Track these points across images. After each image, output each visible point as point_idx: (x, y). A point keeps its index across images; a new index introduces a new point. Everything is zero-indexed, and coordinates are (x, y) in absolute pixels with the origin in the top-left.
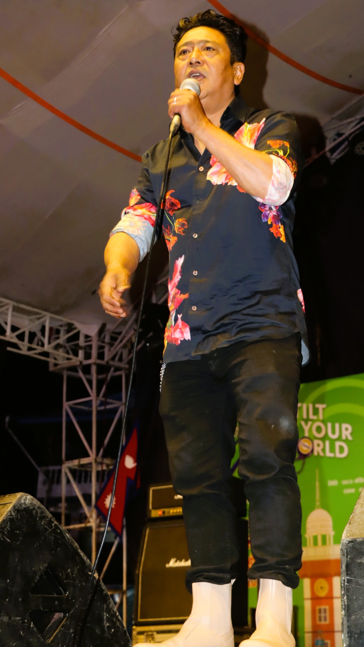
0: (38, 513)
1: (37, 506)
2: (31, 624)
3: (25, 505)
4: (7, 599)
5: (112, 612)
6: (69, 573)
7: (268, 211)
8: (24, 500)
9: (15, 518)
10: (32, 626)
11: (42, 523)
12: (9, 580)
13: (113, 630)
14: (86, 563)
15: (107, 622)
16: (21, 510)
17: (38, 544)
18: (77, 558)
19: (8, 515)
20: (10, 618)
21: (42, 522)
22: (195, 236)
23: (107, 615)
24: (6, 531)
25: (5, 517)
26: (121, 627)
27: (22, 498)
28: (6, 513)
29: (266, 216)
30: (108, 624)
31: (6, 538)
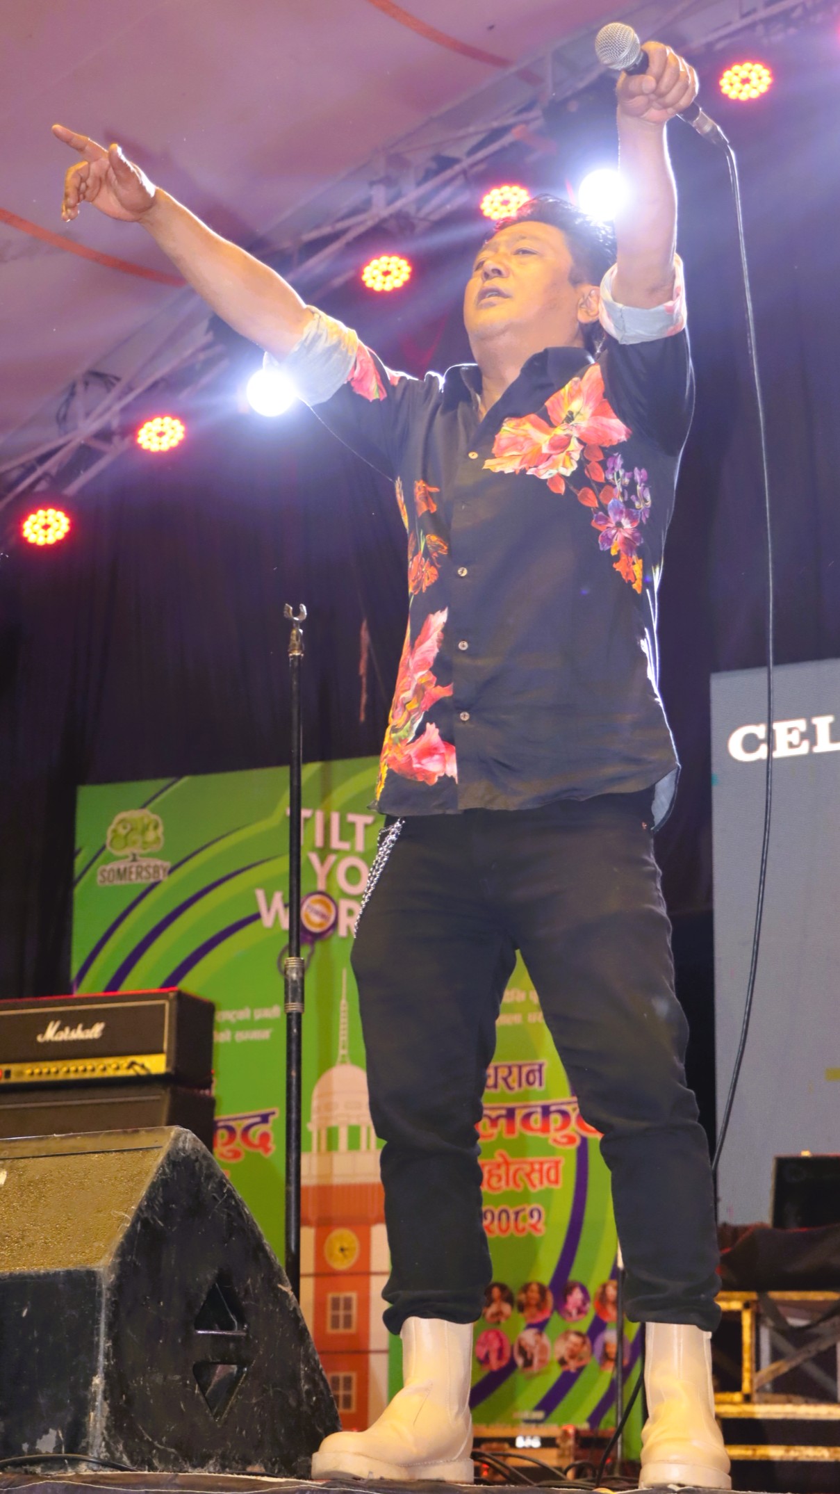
0: (204, 1168)
1: (202, 1153)
2: (195, 1389)
3: (184, 1153)
4: (160, 1339)
5: (313, 1363)
6: (248, 1285)
7: (613, 528)
8: (183, 1143)
9: (169, 1178)
10: (196, 1391)
11: (209, 1187)
12: (163, 1303)
13: (314, 1398)
14: (275, 1266)
15: (305, 1382)
16: (179, 1162)
17: (203, 1230)
18: (261, 1255)
19: (160, 1172)
20: (165, 1378)
21: (208, 1184)
22: (462, 572)
23: (306, 1369)
24: (157, 1205)
25: (154, 1178)
26: (325, 1393)
27: (179, 1137)
28: (155, 1170)
29: (608, 539)
30: (306, 1387)
31: (157, 1219)
